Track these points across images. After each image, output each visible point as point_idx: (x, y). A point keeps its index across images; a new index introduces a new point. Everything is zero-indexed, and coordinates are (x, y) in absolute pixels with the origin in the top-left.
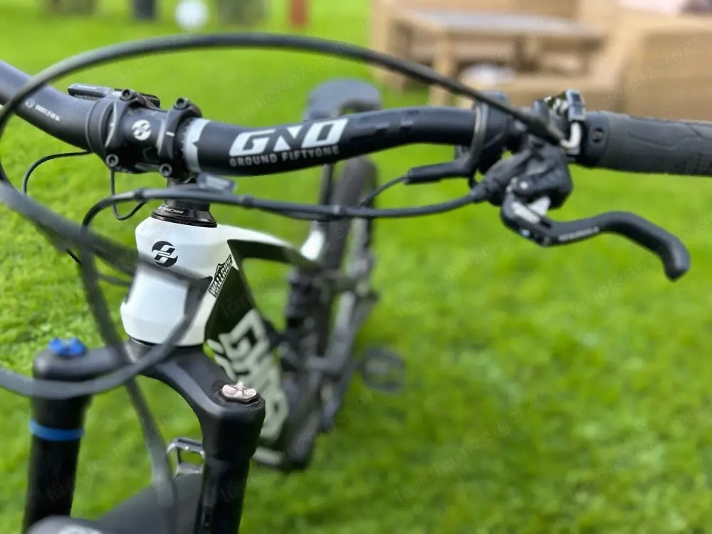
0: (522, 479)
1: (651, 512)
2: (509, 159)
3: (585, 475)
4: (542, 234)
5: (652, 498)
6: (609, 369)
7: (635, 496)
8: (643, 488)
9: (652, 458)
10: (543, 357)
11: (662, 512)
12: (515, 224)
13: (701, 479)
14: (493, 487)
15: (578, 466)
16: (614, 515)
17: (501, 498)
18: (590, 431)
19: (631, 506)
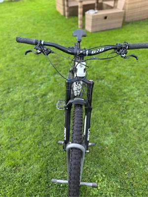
0: (115, 100)
1: (137, 101)
2: (121, 50)
3: (125, 98)
4: (125, 58)
5: (137, 99)
6: (128, 79)
7: (134, 99)
8: (136, 98)
9: (137, 93)
10: (115, 79)
11: (139, 101)
12: (122, 57)
13: (145, 95)
14: (110, 102)
15: (124, 96)
16: (131, 103)
17: (112, 104)
18: (125, 90)
19: (134, 101)
